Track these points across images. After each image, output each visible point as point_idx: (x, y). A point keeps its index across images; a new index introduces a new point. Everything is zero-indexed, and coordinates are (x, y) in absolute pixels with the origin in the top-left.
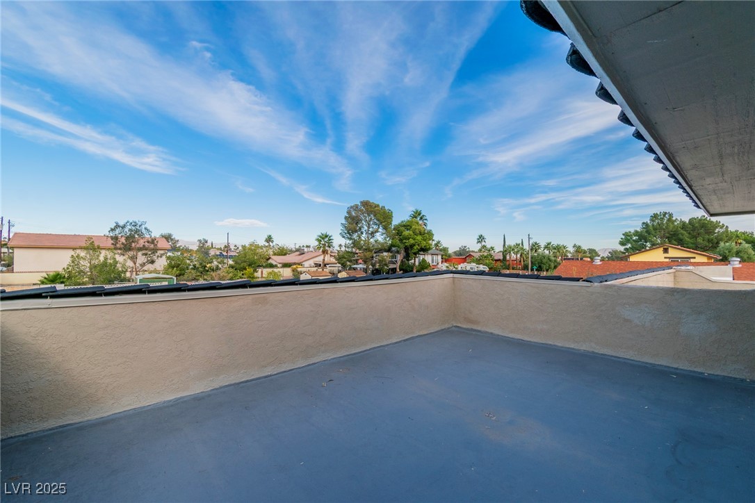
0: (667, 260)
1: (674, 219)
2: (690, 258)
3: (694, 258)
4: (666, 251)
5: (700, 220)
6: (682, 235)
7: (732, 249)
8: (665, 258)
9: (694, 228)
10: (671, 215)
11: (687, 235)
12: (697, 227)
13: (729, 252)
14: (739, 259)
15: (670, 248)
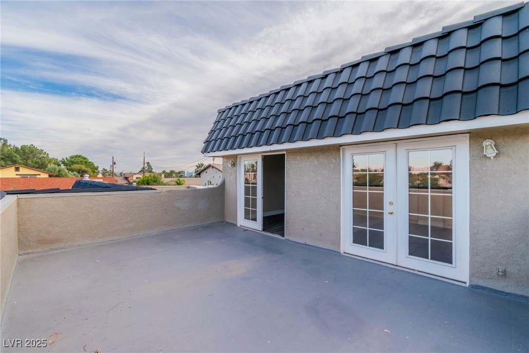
0: (19, 177)
1: (8, 144)
2: (36, 175)
3: (40, 175)
4: (17, 169)
5: (30, 147)
6: (16, 157)
7: (56, 169)
8: (17, 175)
9: (24, 153)
10: (5, 141)
11: (20, 157)
12: (27, 152)
13: (55, 171)
14: (88, 175)
15: (20, 168)
